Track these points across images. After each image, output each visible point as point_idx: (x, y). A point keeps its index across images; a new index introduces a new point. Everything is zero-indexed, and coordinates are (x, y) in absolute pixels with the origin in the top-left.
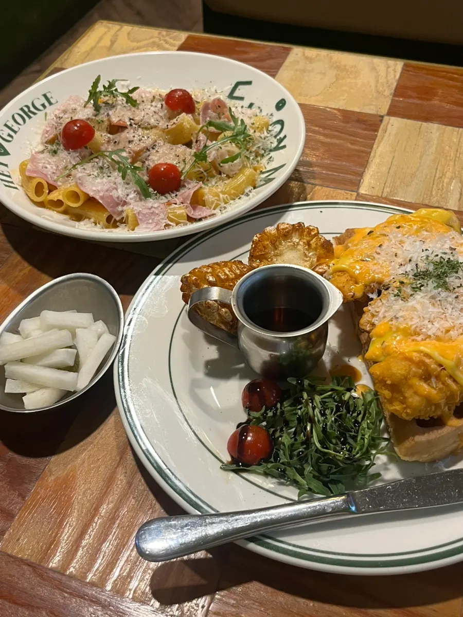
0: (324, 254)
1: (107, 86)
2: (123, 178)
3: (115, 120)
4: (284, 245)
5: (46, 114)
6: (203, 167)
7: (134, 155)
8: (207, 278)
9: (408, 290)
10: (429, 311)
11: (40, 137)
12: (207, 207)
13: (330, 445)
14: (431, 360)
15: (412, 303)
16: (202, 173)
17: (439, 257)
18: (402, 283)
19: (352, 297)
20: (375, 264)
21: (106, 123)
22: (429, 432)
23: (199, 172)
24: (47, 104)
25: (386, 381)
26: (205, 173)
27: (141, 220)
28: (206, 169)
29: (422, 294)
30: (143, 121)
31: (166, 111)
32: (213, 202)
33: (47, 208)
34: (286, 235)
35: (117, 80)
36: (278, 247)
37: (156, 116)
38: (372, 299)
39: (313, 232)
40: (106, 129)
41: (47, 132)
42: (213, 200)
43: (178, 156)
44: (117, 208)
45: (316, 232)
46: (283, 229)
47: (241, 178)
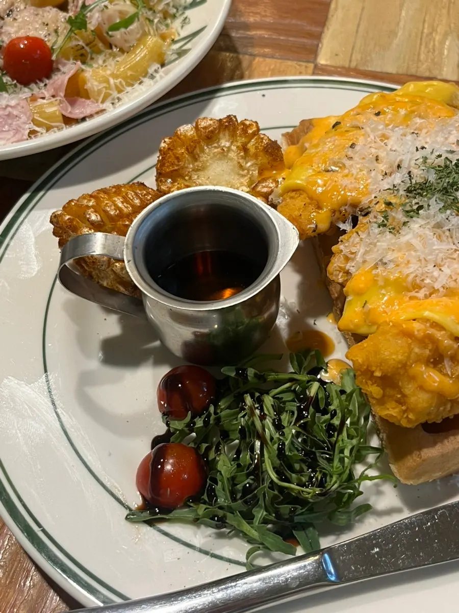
0: (269, 163)
4: (208, 153)
6: (83, 38)
8: (88, 216)
9: (400, 216)
10: (435, 250)
12: (92, 99)
13: (291, 475)
14: (443, 332)
15: (407, 237)
16: (83, 47)
17: (443, 158)
18: (389, 204)
19: (314, 231)
20: (346, 176)
22: (442, 442)
23: (79, 47)
25: (373, 372)
26: (87, 49)
28: (88, 41)
29: (420, 221)
32: (99, 92)
34: (210, 136)
36: (199, 156)
38: (344, 232)
39: (251, 129)
42: (99, 88)
43: (47, 25)
45: (254, 129)
46: (205, 128)
47: (140, 54)
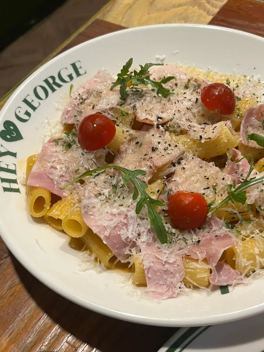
1: (138, 71)
2: (138, 212)
3: (142, 116)
5: (72, 87)
7: (156, 171)
11: (60, 113)
16: (236, 214)
21: (131, 117)
23: (232, 213)
24: (74, 75)
26: (239, 216)
27: (149, 278)
28: (242, 211)
30: (173, 121)
31: (200, 108)
32: (245, 267)
33: (47, 224)
35: (151, 65)
37: (189, 115)
40: (129, 123)
41: (68, 112)
42: (247, 264)
43: (208, 179)
44: (124, 250)
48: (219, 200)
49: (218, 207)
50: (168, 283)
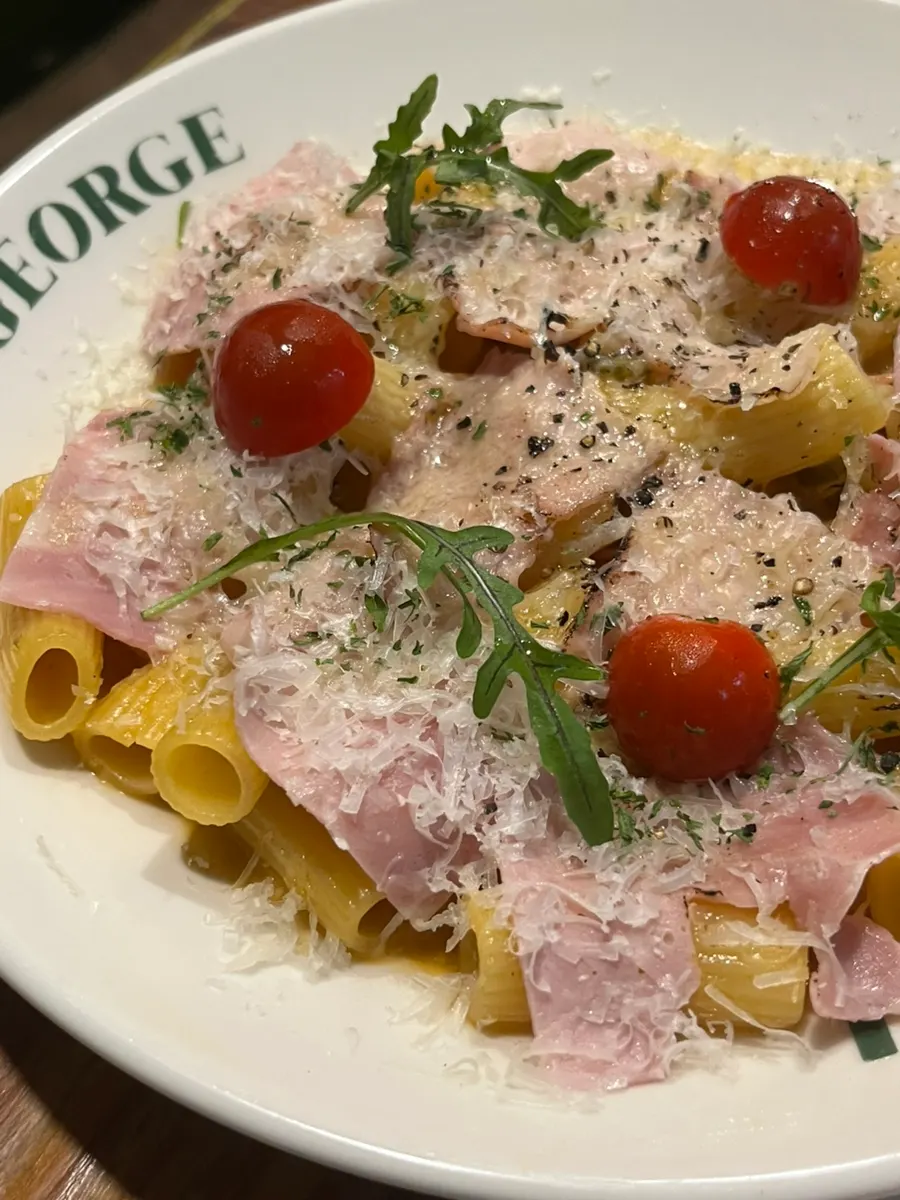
1: (461, 132)
2: (482, 706)
3: (480, 311)
5: (185, 211)
7: (549, 534)
11: (140, 316)
21: (437, 317)
24: (195, 164)
27: (545, 998)
30: (612, 330)
31: (720, 279)
33: (88, 768)
35: (512, 105)
37: (675, 306)
40: (429, 342)
41: (173, 306)
43: (771, 563)
44: (425, 873)
48: (826, 654)
49: (826, 679)
50: (626, 1019)
